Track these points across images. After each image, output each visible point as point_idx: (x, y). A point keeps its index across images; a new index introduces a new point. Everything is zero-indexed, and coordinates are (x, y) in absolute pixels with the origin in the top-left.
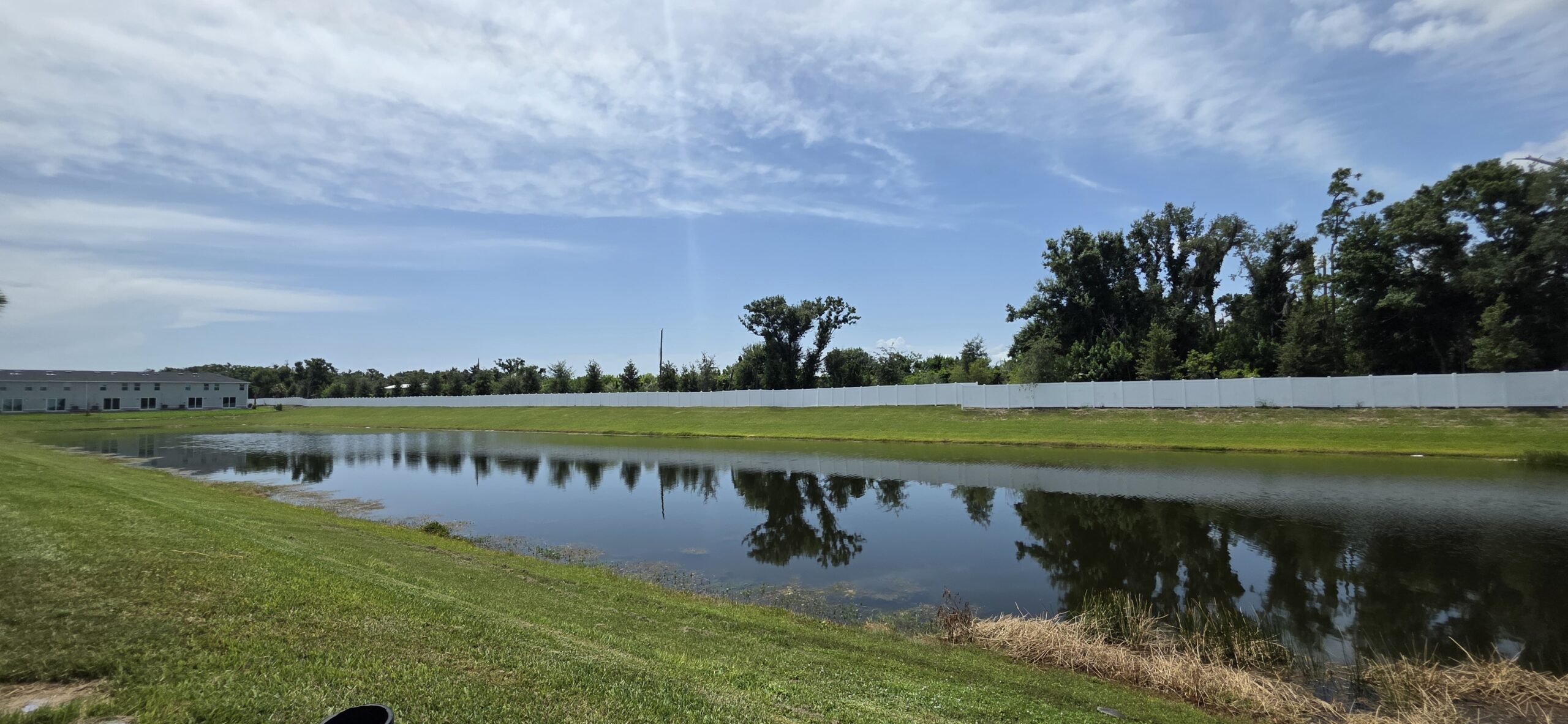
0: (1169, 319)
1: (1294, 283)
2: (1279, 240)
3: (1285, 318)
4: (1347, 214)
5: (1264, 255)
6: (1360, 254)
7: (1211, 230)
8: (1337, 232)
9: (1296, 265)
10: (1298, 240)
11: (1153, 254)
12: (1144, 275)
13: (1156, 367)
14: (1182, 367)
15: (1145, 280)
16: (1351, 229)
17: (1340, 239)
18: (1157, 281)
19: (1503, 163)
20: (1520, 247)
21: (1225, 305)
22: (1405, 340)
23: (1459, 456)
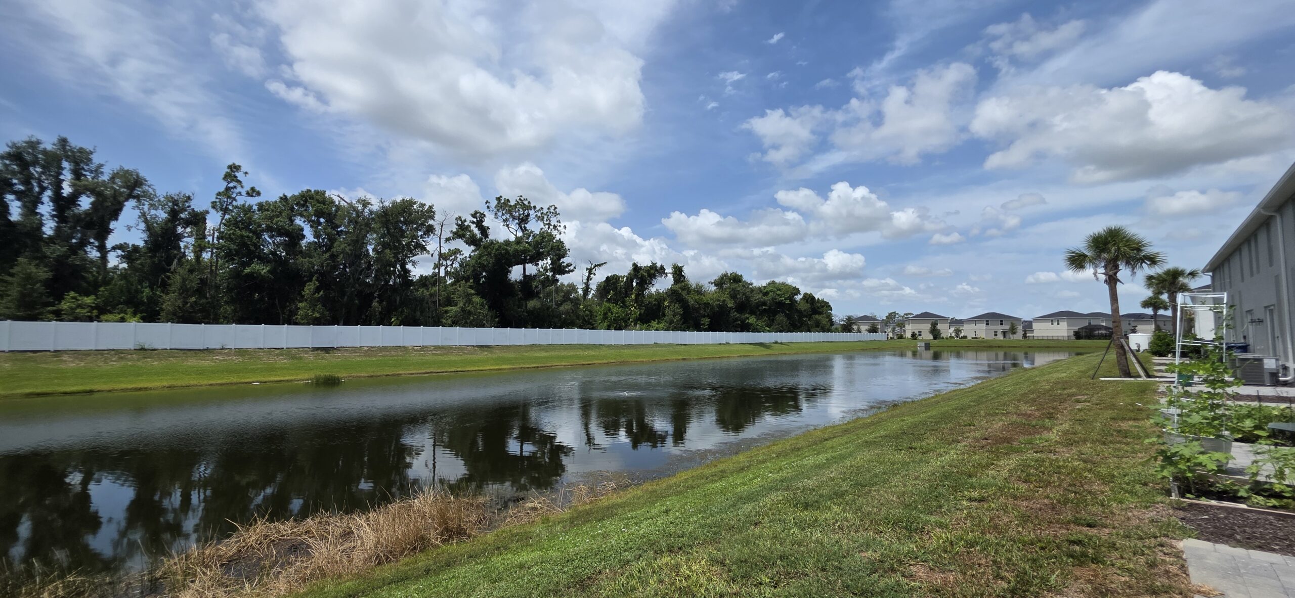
0: (46, 257)
1: (187, 243)
2: (177, 205)
3: (172, 273)
4: (234, 199)
5: (162, 215)
6: (238, 232)
7: (111, 178)
8: (225, 211)
9: (189, 230)
10: (193, 210)
11: (35, 184)
13: (18, 307)
14: (54, 308)
15: (19, 210)
16: (235, 211)
17: (227, 217)
18: (37, 214)
19: (327, 195)
20: (329, 248)
21: (120, 252)
22: (261, 299)
23: (281, 381)
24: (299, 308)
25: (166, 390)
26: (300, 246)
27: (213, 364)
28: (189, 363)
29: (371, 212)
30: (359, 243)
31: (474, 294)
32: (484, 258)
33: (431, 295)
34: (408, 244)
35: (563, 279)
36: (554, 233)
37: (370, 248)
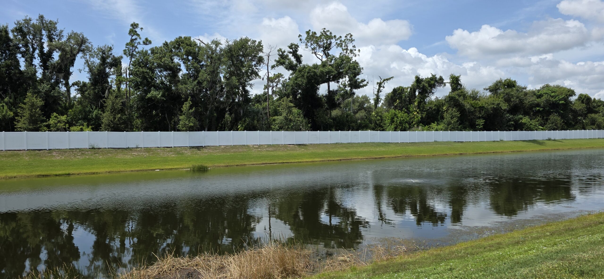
0: (40, 92)
1: (112, 79)
2: (104, 54)
3: (106, 99)
4: (136, 47)
5: (97, 61)
6: (141, 70)
7: (68, 39)
8: (132, 56)
9: (112, 70)
10: (114, 56)
11: (30, 47)
12: (23, 59)
13: (29, 123)
14: (47, 123)
15: (24, 63)
16: (137, 55)
17: (133, 59)
18: (33, 65)
19: (192, 40)
20: (196, 77)
21: (76, 87)
22: (157, 115)
23: (172, 169)
24: (180, 120)
25: (108, 174)
26: (178, 77)
27: (132, 157)
28: (119, 157)
29: (221, 50)
30: (214, 73)
31: (293, 107)
32: (299, 79)
33: (264, 109)
34: (247, 72)
35: (359, 93)
36: (351, 55)
37: (222, 75)
